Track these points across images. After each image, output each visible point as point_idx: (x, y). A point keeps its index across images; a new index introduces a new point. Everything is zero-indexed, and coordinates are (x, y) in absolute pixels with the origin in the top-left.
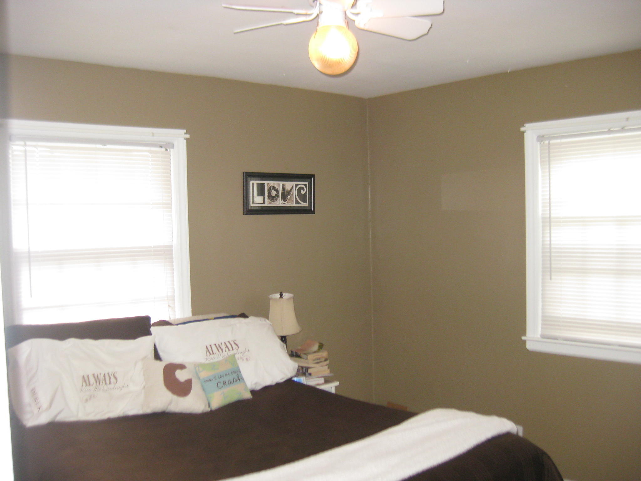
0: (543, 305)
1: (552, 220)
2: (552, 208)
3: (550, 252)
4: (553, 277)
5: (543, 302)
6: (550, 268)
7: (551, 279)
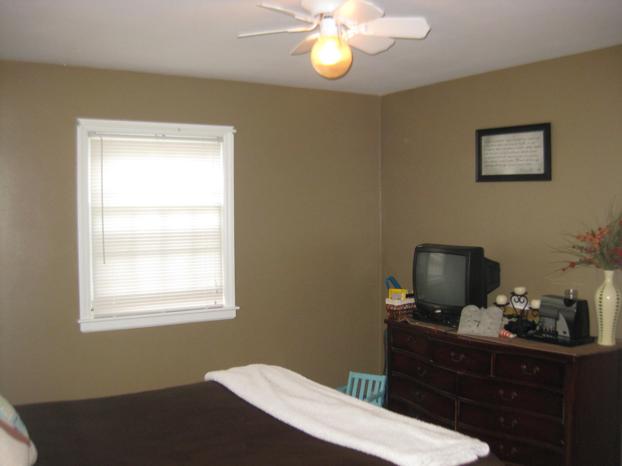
0: (94, 288)
1: (104, 209)
2: (104, 199)
3: (103, 238)
4: (106, 261)
5: (94, 285)
6: (104, 253)
7: (104, 263)
